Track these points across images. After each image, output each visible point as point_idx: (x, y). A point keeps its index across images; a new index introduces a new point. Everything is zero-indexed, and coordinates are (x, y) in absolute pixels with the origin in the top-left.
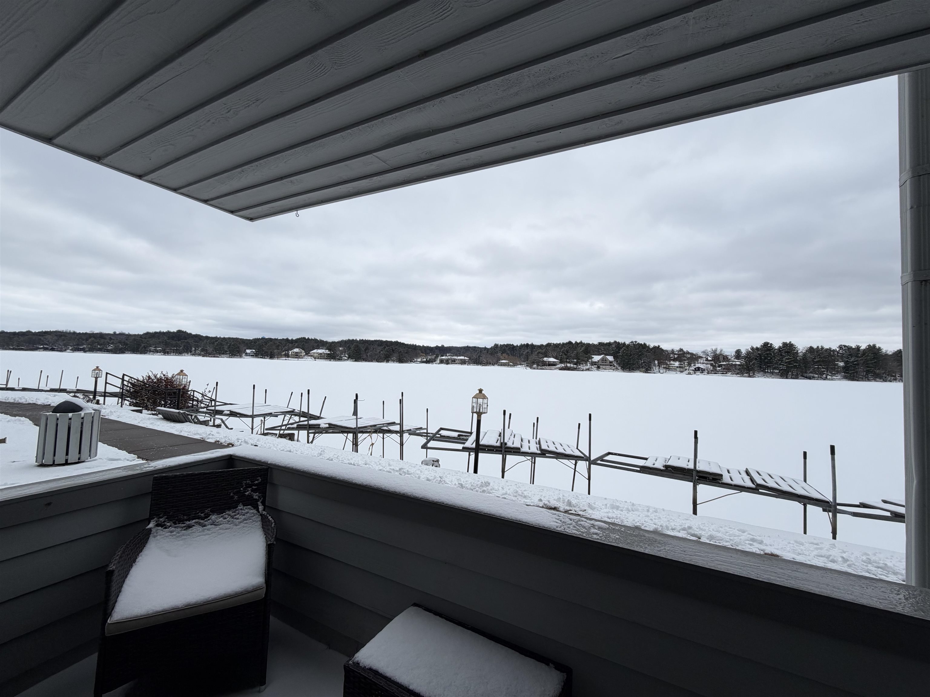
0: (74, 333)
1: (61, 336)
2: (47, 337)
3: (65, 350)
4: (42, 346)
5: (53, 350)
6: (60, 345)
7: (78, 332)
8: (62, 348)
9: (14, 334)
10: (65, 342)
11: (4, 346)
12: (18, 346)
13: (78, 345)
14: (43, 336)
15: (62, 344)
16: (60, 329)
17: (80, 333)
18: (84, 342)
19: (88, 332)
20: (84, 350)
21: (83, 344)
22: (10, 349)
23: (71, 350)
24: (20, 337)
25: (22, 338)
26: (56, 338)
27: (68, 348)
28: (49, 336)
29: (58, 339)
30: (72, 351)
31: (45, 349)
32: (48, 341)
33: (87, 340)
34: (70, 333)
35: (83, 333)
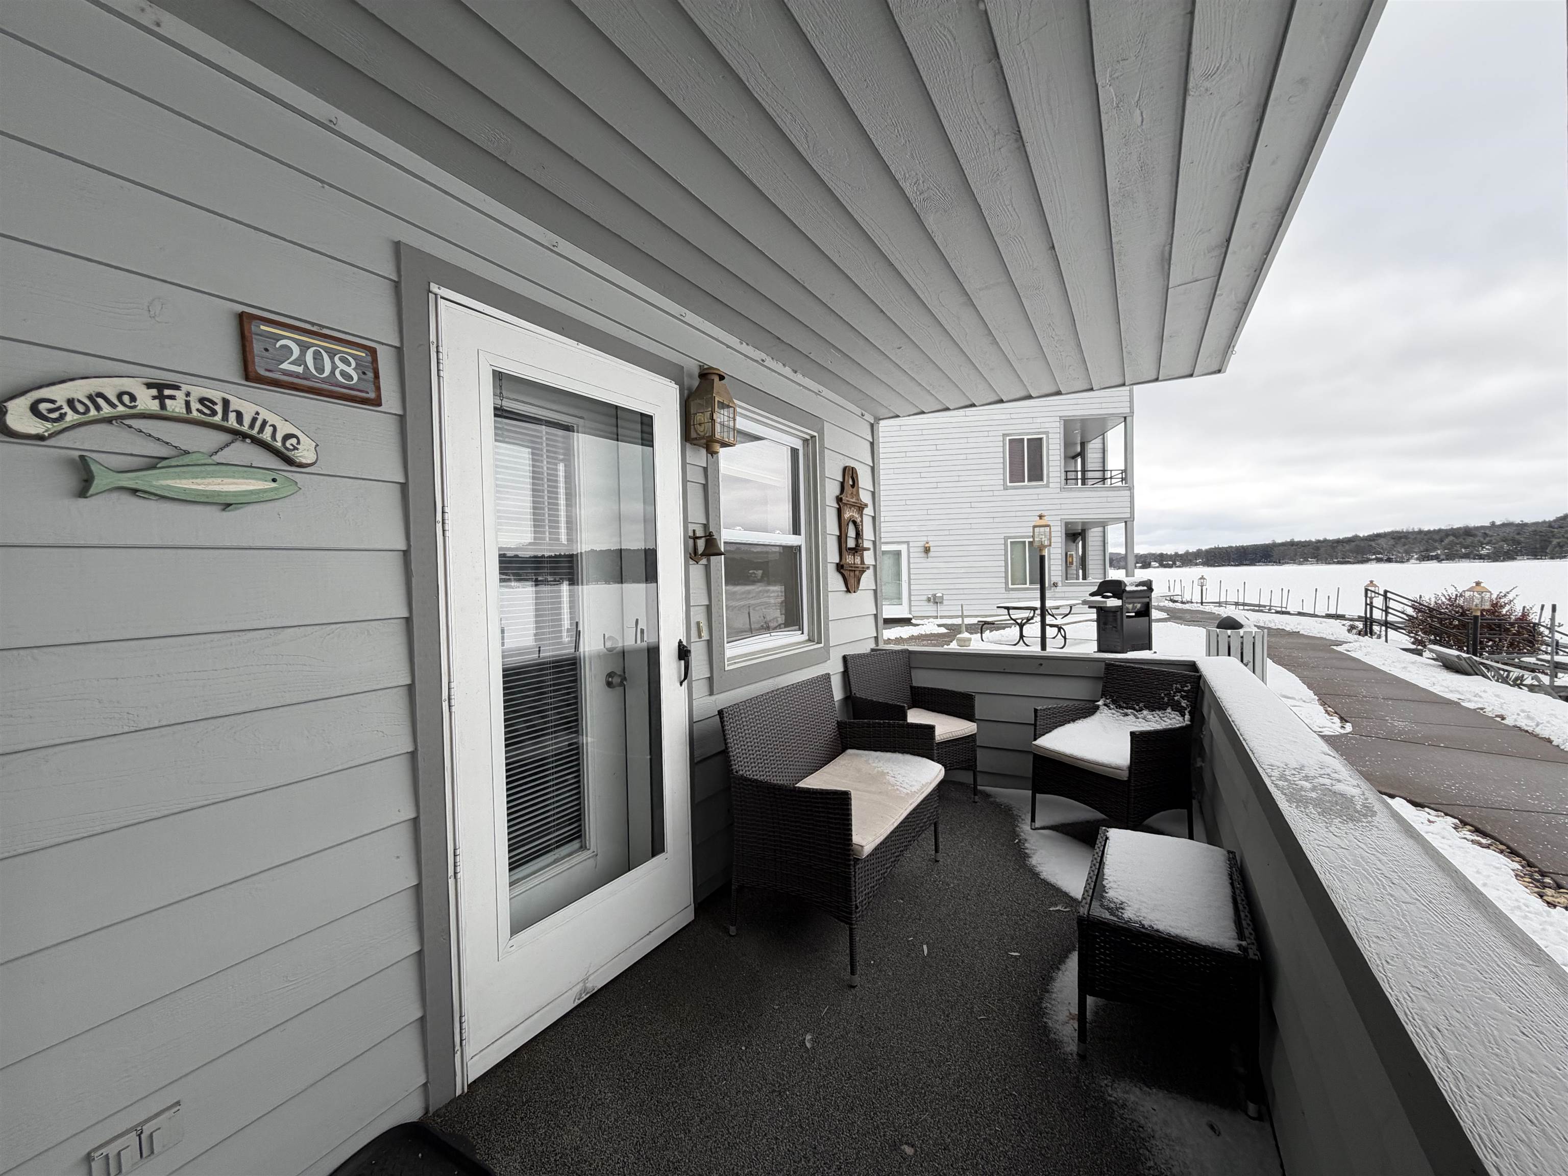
0: (1420, 532)
1: (1400, 538)
2: (1379, 541)
3: (1408, 560)
4: (1374, 557)
5: (1389, 560)
6: (1399, 552)
7: (1426, 529)
8: (1402, 557)
9: (1338, 542)
10: (1406, 547)
11: (1327, 559)
12: (1343, 558)
13: (1427, 550)
14: (1374, 540)
15: (1401, 551)
16: (1398, 528)
17: (1429, 532)
18: (1437, 544)
19: (1443, 528)
20: (1438, 558)
21: (1436, 549)
22: (1334, 563)
23: (1417, 559)
24: (1345, 544)
25: (1347, 547)
26: (1392, 542)
27: (1413, 556)
28: (1382, 539)
29: (1397, 543)
30: (1418, 562)
31: (1379, 560)
32: (1382, 548)
33: (1442, 541)
34: (1413, 533)
35: (1434, 531)
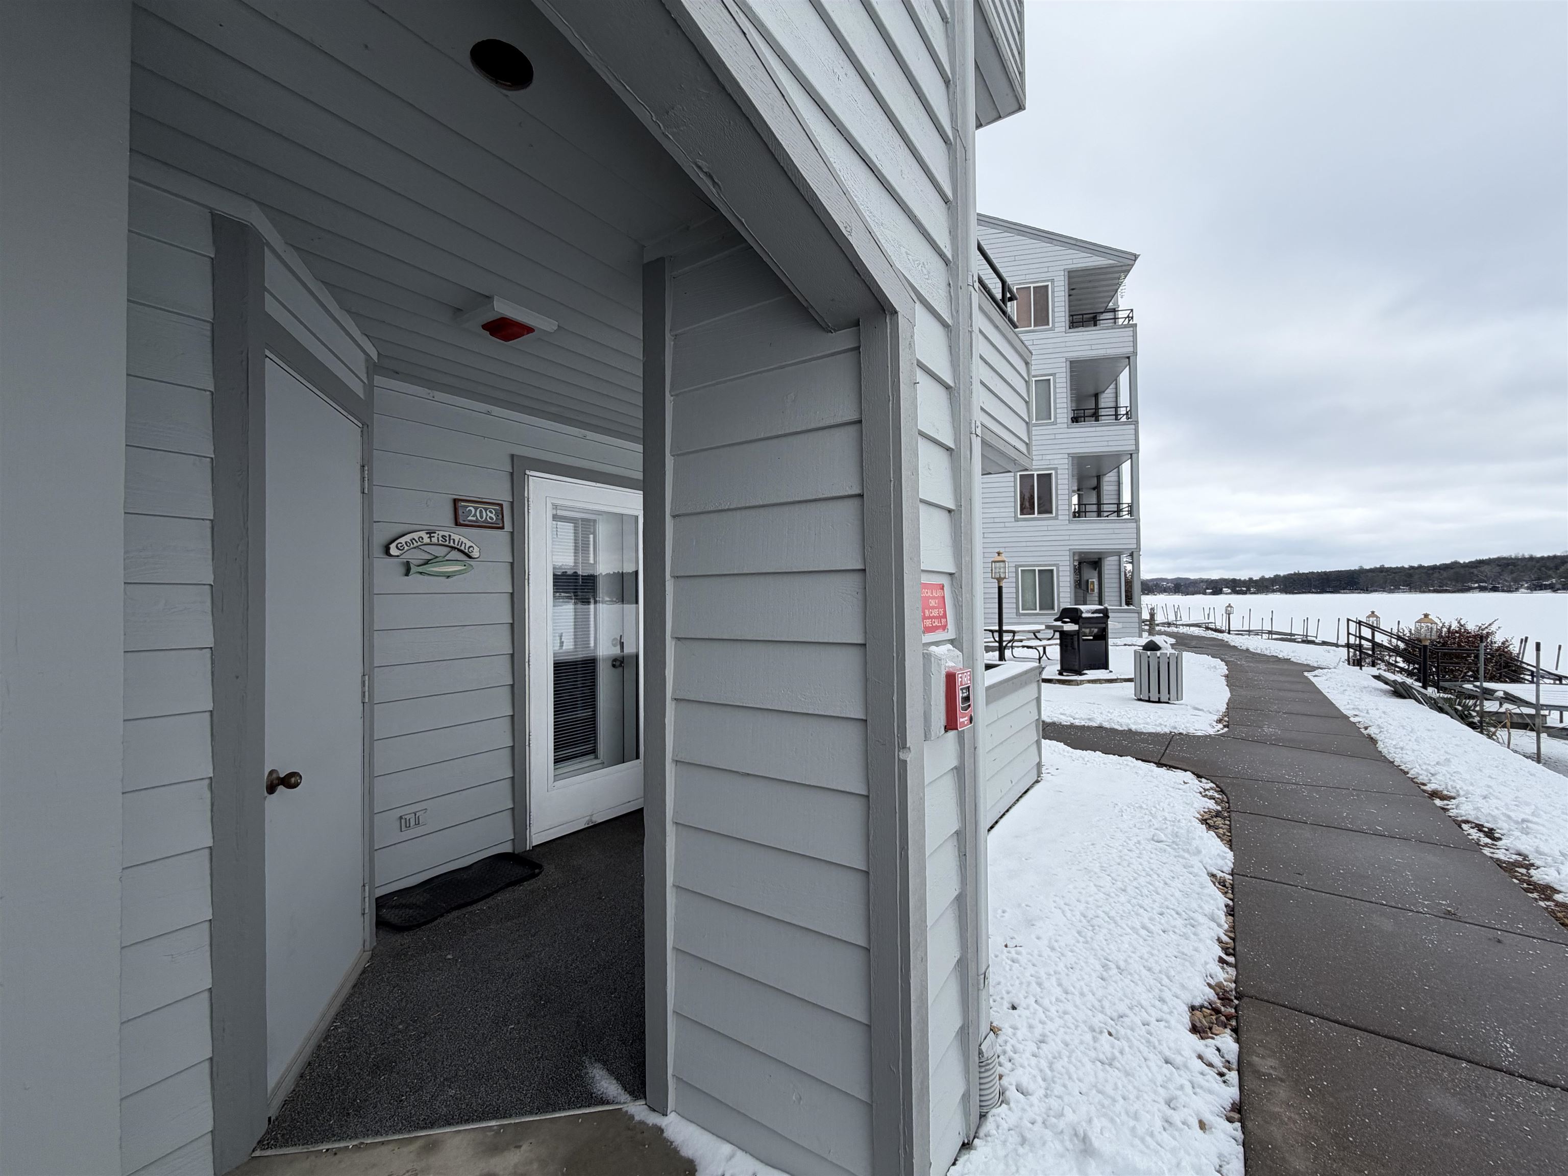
0: (1531, 558)
1: (1508, 565)
2: (1482, 569)
3: (1517, 590)
4: (1476, 585)
5: (1495, 589)
6: (1507, 581)
7: (1539, 555)
8: (1510, 586)
9: (1434, 568)
10: (1514, 575)
11: (1421, 587)
12: (1440, 587)
13: (1539, 579)
14: (1476, 567)
15: (1509, 579)
16: (1505, 554)
17: (1542, 558)
18: (1550, 572)
19: (1559, 554)
20: (1553, 588)
21: (1549, 577)
22: (1430, 591)
23: (1528, 588)
24: (1442, 572)
25: (1445, 574)
26: (1498, 569)
27: (1522, 585)
28: (1486, 566)
29: (1503, 571)
30: (1529, 591)
31: (1482, 589)
32: (1486, 576)
33: (1557, 568)
34: (1523, 559)
35: (1549, 557)
